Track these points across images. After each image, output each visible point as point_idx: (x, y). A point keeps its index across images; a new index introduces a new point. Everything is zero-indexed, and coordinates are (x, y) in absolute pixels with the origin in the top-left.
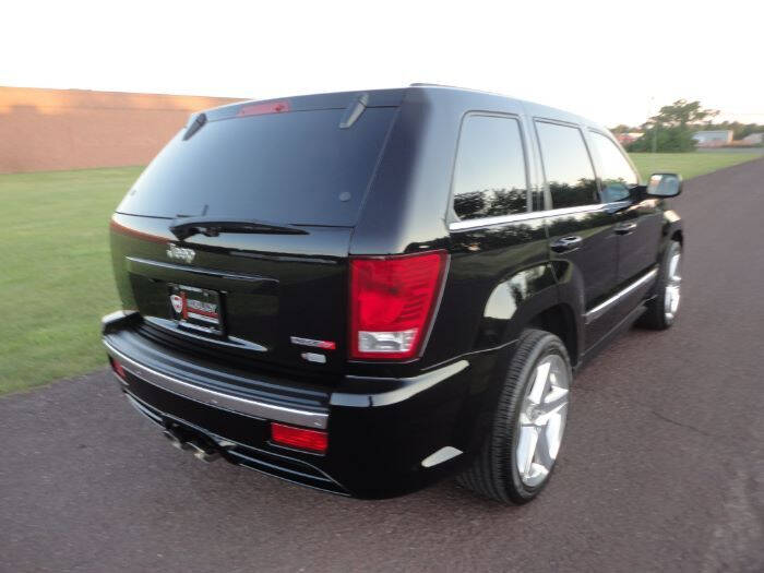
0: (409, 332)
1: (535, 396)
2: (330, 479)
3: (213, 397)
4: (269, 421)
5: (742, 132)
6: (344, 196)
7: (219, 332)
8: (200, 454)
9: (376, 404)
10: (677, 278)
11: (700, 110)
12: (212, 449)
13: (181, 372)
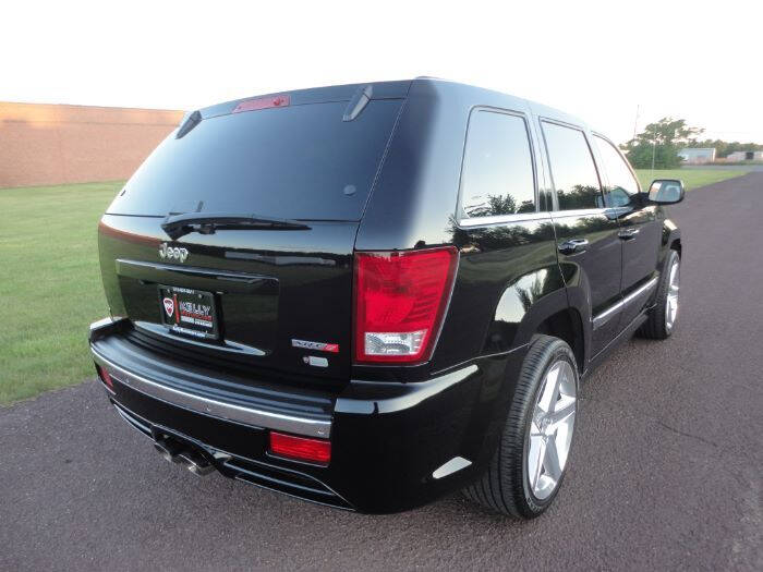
0: (418, 333)
1: (544, 404)
2: (332, 492)
3: (207, 405)
4: (267, 431)
5: (725, 150)
6: (349, 189)
7: (213, 336)
8: (193, 467)
9: (381, 411)
10: (675, 288)
11: (685, 128)
12: (205, 460)
13: (172, 378)
